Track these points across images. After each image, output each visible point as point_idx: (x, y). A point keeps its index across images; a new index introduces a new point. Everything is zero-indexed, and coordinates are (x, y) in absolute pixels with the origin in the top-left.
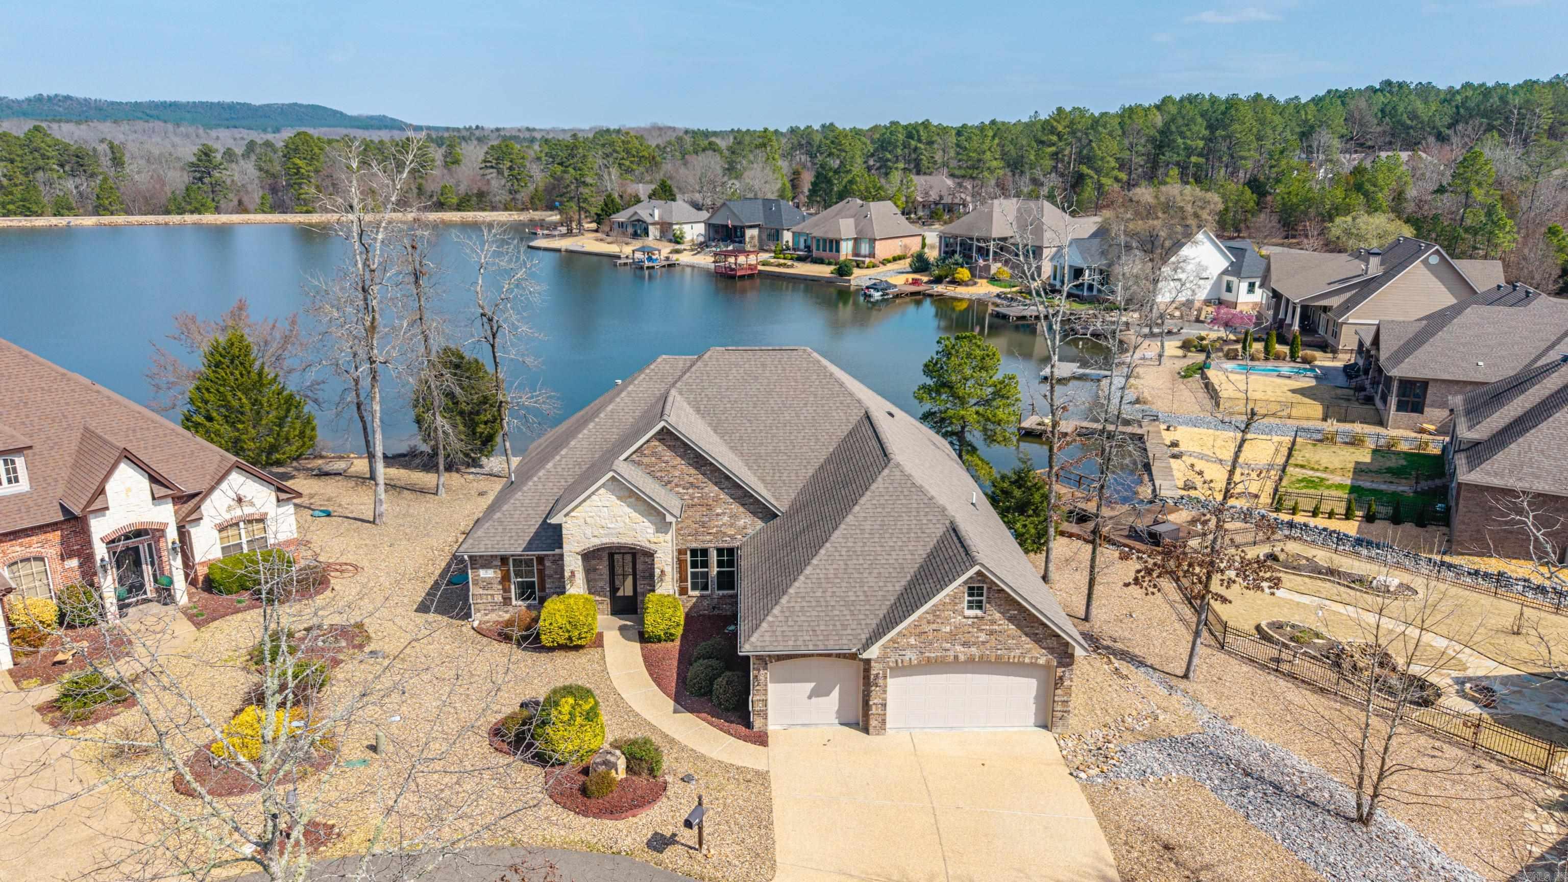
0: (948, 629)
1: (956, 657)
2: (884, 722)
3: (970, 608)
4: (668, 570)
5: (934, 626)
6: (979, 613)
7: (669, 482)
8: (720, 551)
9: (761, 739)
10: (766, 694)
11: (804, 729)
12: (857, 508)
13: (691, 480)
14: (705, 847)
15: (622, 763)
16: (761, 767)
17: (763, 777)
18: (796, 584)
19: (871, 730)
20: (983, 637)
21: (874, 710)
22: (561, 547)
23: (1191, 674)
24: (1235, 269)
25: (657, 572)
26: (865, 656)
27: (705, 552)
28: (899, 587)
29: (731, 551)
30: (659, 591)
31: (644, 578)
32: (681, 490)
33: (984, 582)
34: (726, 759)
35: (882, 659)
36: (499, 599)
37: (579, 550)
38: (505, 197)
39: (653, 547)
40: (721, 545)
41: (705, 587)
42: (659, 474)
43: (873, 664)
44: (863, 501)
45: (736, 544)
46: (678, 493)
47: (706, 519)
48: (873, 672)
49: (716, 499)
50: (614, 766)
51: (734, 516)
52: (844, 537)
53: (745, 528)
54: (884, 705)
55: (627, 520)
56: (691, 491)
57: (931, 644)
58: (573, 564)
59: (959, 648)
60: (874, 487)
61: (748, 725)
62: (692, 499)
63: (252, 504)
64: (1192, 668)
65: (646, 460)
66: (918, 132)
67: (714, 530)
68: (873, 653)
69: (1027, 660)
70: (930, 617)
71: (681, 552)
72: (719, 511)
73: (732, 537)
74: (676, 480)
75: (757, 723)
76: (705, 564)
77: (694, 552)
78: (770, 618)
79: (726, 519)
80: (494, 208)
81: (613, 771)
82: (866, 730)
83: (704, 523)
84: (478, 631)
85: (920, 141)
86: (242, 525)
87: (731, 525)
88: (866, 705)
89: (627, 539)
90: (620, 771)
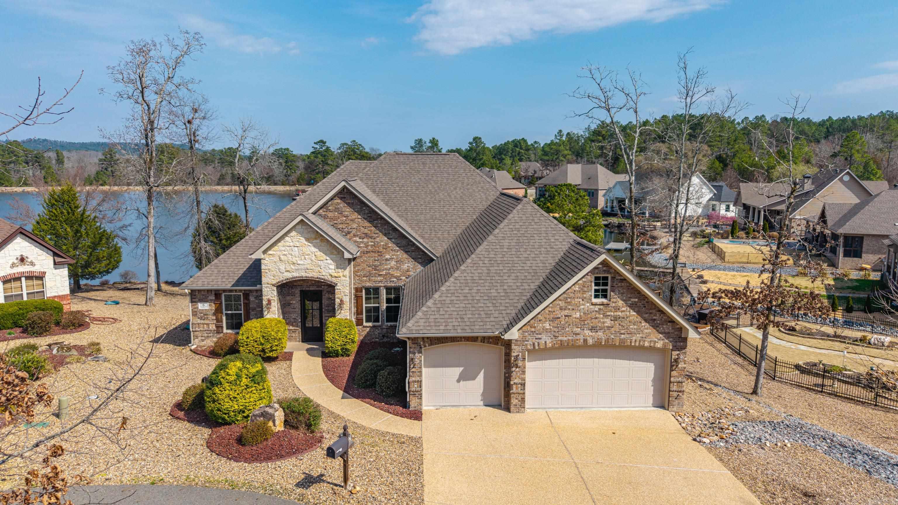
0: (578, 315)
1: (585, 341)
2: (523, 400)
3: (596, 296)
4: (346, 299)
5: (566, 312)
6: (604, 301)
7: (349, 233)
8: (389, 290)
9: (417, 416)
10: (421, 376)
11: (454, 409)
12: (497, 231)
13: (366, 231)
14: (350, 484)
15: (279, 415)
16: (415, 434)
17: (417, 441)
19: (512, 408)
20: (608, 322)
21: (514, 390)
22: (261, 282)
23: (759, 391)
24: (718, 197)
25: (337, 301)
26: (507, 337)
27: (376, 290)
29: (397, 290)
30: (338, 317)
31: (328, 311)
32: (357, 239)
33: (608, 272)
34: (383, 428)
35: (522, 341)
36: (213, 327)
37: (274, 282)
38: (282, 178)
39: (334, 280)
40: (389, 284)
41: (377, 320)
42: (340, 226)
43: (513, 347)
44: (502, 225)
45: (401, 284)
46: (355, 242)
47: (377, 263)
48: (514, 354)
49: (386, 247)
50: (271, 417)
51: (399, 261)
53: (408, 271)
54: (523, 385)
55: (314, 258)
56: (365, 240)
57: (563, 328)
58: (270, 294)
59: (587, 332)
61: (405, 404)
62: (367, 246)
64: (760, 386)
65: (330, 214)
67: (384, 273)
68: (513, 334)
69: (647, 344)
70: (562, 304)
71: (358, 290)
72: (388, 257)
73: (398, 278)
74: (354, 231)
75: (413, 402)
76: (377, 298)
77: (368, 290)
78: (424, 309)
79: (393, 263)
80: (276, 184)
81: (271, 424)
82: (508, 409)
83: (376, 266)
84: (194, 352)
86: (23, 279)
87: (397, 269)
88: (508, 386)
89: (313, 274)
90: (277, 422)
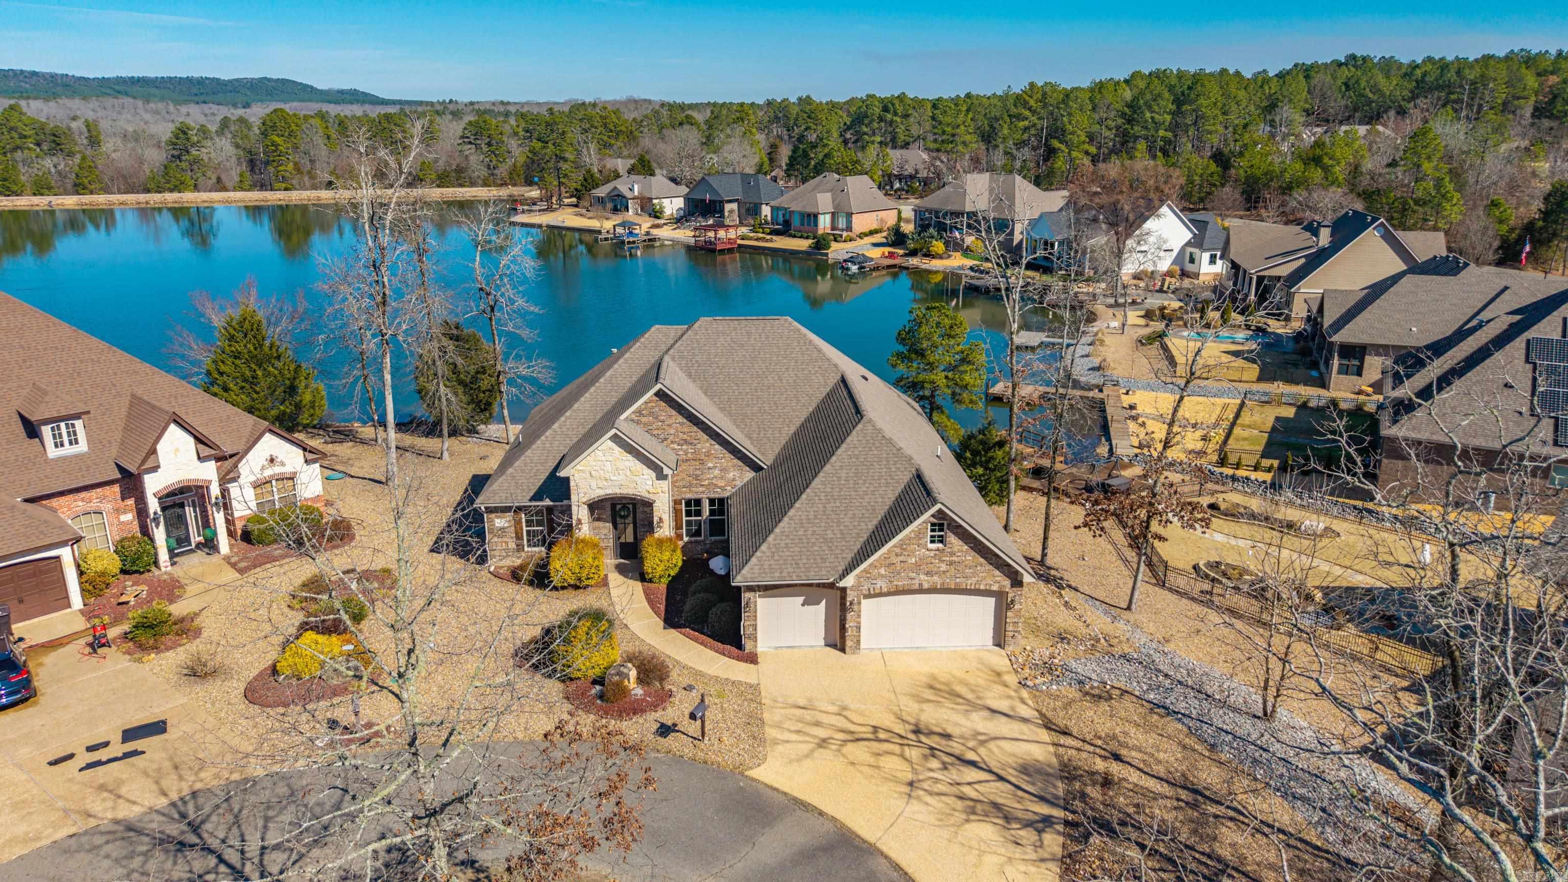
0: (913, 560)
1: (921, 585)
2: (858, 642)
3: (932, 542)
4: (665, 517)
5: (902, 558)
6: (940, 545)
7: (666, 439)
8: (712, 501)
9: (752, 659)
10: (755, 620)
11: (789, 650)
12: (834, 458)
13: (685, 437)
14: (707, 738)
15: (633, 673)
16: (752, 680)
17: (755, 688)
18: (781, 524)
19: (847, 649)
20: (944, 567)
21: (849, 633)
22: (569, 498)
23: (1133, 606)
24: (1198, 242)
25: (656, 519)
26: (841, 584)
27: (698, 502)
28: (871, 526)
29: (721, 501)
30: (656, 535)
31: (644, 526)
32: (676, 446)
33: (944, 519)
34: (723, 675)
35: (856, 588)
36: (512, 545)
37: (584, 500)
38: (484, 172)
39: (652, 497)
40: (712, 496)
41: (698, 533)
42: (656, 432)
43: (848, 592)
44: (839, 451)
45: (726, 494)
46: (673, 449)
47: (698, 472)
48: (849, 599)
49: (708, 454)
50: (627, 676)
51: (724, 469)
52: (823, 483)
53: (734, 480)
54: (859, 628)
55: (628, 473)
56: (685, 447)
57: (899, 573)
58: (580, 513)
59: (922, 577)
60: (849, 439)
61: (740, 646)
62: (686, 454)
63: (283, 464)
64: (1134, 601)
65: (644, 419)
66: (893, 105)
67: (706, 483)
68: (848, 582)
69: (982, 587)
70: (898, 550)
71: (677, 502)
72: (710, 465)
73: (723, 489)
74: (671, 438)
75: (748, 645)
76: (698, 513)
77: (688, 503)
78: (758, 554)
79: (717, 472)
80: (473, 184)
81: (626, 683)
82: (843, 650)
83: (697, 476)
84: (496, 575)
85: (896, 114)
86: (274, 482)
87: (722, 478)
88: (843, 629)
89: (628, 490)
90: (632, 680)
